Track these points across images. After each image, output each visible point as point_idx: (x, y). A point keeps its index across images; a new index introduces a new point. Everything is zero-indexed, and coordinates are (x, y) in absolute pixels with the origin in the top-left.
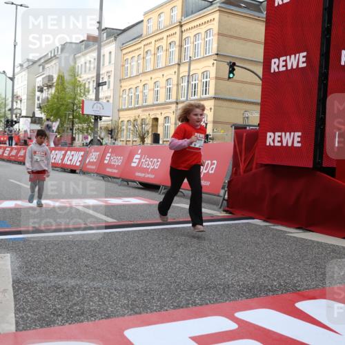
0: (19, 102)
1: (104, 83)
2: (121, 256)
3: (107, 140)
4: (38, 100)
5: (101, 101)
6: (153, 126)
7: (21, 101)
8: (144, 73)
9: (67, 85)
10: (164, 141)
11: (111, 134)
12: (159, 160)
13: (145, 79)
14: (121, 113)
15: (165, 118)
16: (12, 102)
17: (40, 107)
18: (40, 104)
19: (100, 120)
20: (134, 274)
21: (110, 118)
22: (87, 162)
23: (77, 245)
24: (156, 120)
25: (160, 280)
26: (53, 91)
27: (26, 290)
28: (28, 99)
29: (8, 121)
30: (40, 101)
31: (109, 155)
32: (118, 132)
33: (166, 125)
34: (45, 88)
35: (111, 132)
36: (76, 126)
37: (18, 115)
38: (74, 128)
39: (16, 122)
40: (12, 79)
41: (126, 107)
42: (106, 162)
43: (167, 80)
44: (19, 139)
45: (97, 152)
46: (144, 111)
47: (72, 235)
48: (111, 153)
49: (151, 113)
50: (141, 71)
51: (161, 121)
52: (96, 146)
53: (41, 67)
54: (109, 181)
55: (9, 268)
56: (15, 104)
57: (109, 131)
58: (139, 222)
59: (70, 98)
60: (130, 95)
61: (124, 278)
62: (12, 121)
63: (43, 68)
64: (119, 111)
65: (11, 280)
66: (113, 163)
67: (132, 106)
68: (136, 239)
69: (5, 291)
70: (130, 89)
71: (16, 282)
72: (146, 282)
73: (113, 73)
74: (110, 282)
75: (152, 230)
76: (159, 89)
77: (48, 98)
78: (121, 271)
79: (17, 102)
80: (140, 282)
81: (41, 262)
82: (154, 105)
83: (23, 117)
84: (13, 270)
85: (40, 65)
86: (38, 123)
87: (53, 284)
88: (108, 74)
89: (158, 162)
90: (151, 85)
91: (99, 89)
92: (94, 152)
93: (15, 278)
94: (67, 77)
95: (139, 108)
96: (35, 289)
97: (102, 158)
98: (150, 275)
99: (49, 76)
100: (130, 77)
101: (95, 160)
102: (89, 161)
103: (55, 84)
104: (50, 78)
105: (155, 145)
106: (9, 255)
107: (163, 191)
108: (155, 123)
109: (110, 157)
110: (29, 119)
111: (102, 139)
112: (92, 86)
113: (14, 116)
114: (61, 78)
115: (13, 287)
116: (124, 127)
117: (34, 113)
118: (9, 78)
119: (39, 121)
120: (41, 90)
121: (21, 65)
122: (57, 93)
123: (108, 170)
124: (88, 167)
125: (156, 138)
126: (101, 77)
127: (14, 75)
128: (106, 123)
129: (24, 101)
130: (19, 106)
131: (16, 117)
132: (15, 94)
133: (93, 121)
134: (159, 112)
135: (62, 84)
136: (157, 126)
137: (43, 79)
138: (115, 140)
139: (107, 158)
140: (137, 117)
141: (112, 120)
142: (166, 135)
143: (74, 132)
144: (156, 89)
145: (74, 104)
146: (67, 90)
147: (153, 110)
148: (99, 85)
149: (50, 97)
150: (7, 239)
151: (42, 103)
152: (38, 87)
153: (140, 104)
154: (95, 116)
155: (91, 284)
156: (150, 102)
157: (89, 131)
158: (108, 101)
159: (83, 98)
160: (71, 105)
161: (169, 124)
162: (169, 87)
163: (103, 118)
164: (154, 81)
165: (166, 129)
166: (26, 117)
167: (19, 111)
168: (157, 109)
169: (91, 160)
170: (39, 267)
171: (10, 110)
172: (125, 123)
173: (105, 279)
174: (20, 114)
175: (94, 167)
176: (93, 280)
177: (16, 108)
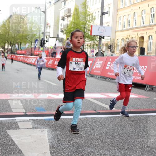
0: (48, 27)
1: (107, 13)
2: (120, 134)
3: (107, 53)
4: (61, 26)
5: (103, 25)
6: (140, 42)
7: (50, 27)
8: (134, 4)
9: (80, 15)
10: (147, 53)
11: (110, 49)
12: (146, 67)
13: (135, 8)
14: (117, 34)
15: (149, 36)
16: (45, 28)
17: (62, 31)
18: (62, 29)
19: (103, 38)
20: (131, 146)
21: (110, 37)
22: (94, 68)
23: (90, 125)
24: (142, 38)
25: (149, 152)
26: (71, 19)
27: (59, 153)
28: (55, 26)
29: (41, 41)
30: (62, 27)
31: (109, 63)
32: (115, 47)
33: (150, 41)
34: (66, 17)
35: (110, 47)
36: (86, 43)
37: (48, 37)
38: (85, 45)
39: (47, 41)
40: (44, 12)
41: (121, 29)
42: (107, 68)
43: (151, 8)
44: (48, 53)
45: (101, 61)
46: (134, 31)
47: (87, 118)
48: (111, 62)
49: (139, 33)
50: (132, 3)
51: (146, 39)
52: (100, 57)
53: (63, 3)
54: (109, 81)
55: (47, 138)
56: (46, 28)
57: (108, 46)
58: (132, 111)
59: (83, 24)
60: (124, 20)
61: (123, 149)
62: (44, 41)
63: (65, 4)
64: (116, 32)
65: (49, 146)
66: (112, 69)
67: (126, 28)
68: (131, 122)
69: (45, 153)
70: (124, 16)
71: (52, 148)
72: (139, 152)
73: (112, 5)
74: (114, 151)
75: (141, 116)
76: (145, 15)
77: (67, 25)
78: (121, 144)
79: (47, 28)
80: (135, 152)
81: (67, 136)
82: (141, 27)
83: (51, 38)
84: (49, 140)
85: (62, 2)
86: (61, 42)
87: (76, 151)
88: (109, 6)
89: (145, 68)
90: (139, 12)
91: (103, 17)
92: (99, 61)
93: (51, 145)
94: (81, 10)
95: (130, 29)
96: (65, 153)
97: (105, 65)
98: (142, 148)
99: (68, 9)
100: (125, 8)
101: (100, 67)
102: (96, 68)
103: (72, 15)
104: (69, 11)
105: (141, 56)
106: (46, 129)
107: (148, 89)
108: (141, 40)
109: (110, 65)
110: (55, 39)
111: (104, 52)
112: (98, 15)
113: (45, 37)
114: (76, 10)
115: (50, 151)
116: (119, 44)
117: (58, 35)
118: (43, 11)
119: (61, 40)
120: (63, 19)
121: (50, 3)
122: (73, 21)
123: (109, 73)
124: (95, 71)
125: (142, 51)
126: (104, 8)
127: (46, 9)
128: (106, 41)
129: (52, 27)
130: (48, 31)
131: (47, 38)
132: (46, 22)
133: (98, 39)
134: (145, 32)
135: (78, 14)
136: (143, 42)
137: (64, 11)
138: (113, 52)
139: (108, 65)
140: (128, 37)
141: (110, 39)
142: (149, 48)
143: (85, 48)
144: (143, 16)
145: (85, 28)
146: (81, 18)
147: (140, 30)
148: (103, 14)
149: (69, 23)
150: (44, 119)
151: (63, 28)
152: (61, 17)
153: (131, 27)
154: (100, 36)
155: (101, 151)
156: (138, 25)
157: (95, 46)
158: (108, 25)
159: (92, 24)
160: (83, 29)
161: (152, 41)
162: (152, 13)
163: (105, 37)
164: (141, 9)
165: (150, 44)
166: (53, 38)
167: (48, 34)
168: (144, 30)
169: (97, 67)
170: (66, 139)
171: (43, 33)
172: (120, 40)
173: (110, 149)
174: (49, 36)
175: (99, 72)
176: (102, 149)
177: (47, 32)
